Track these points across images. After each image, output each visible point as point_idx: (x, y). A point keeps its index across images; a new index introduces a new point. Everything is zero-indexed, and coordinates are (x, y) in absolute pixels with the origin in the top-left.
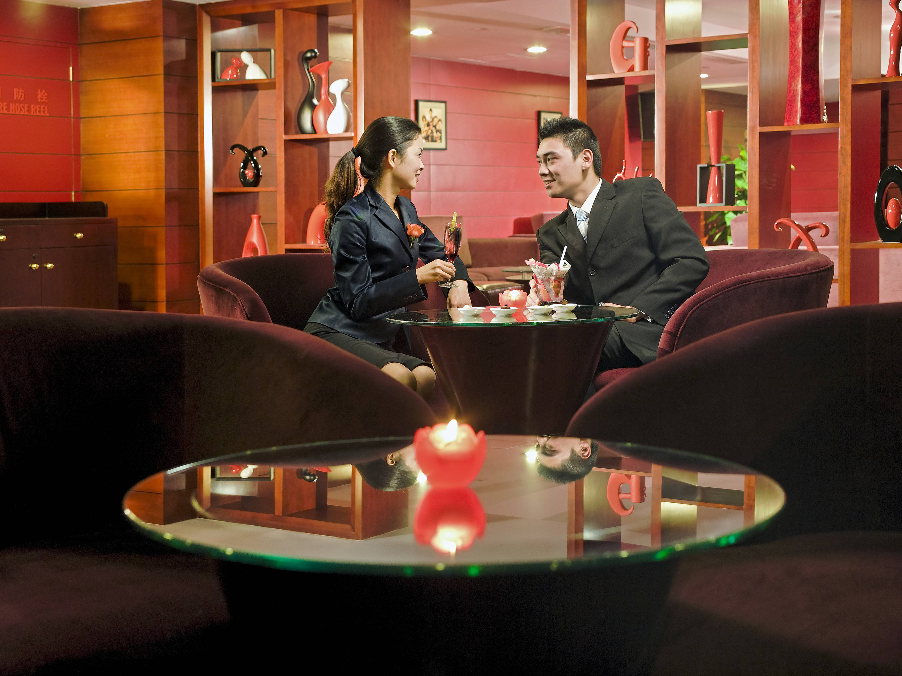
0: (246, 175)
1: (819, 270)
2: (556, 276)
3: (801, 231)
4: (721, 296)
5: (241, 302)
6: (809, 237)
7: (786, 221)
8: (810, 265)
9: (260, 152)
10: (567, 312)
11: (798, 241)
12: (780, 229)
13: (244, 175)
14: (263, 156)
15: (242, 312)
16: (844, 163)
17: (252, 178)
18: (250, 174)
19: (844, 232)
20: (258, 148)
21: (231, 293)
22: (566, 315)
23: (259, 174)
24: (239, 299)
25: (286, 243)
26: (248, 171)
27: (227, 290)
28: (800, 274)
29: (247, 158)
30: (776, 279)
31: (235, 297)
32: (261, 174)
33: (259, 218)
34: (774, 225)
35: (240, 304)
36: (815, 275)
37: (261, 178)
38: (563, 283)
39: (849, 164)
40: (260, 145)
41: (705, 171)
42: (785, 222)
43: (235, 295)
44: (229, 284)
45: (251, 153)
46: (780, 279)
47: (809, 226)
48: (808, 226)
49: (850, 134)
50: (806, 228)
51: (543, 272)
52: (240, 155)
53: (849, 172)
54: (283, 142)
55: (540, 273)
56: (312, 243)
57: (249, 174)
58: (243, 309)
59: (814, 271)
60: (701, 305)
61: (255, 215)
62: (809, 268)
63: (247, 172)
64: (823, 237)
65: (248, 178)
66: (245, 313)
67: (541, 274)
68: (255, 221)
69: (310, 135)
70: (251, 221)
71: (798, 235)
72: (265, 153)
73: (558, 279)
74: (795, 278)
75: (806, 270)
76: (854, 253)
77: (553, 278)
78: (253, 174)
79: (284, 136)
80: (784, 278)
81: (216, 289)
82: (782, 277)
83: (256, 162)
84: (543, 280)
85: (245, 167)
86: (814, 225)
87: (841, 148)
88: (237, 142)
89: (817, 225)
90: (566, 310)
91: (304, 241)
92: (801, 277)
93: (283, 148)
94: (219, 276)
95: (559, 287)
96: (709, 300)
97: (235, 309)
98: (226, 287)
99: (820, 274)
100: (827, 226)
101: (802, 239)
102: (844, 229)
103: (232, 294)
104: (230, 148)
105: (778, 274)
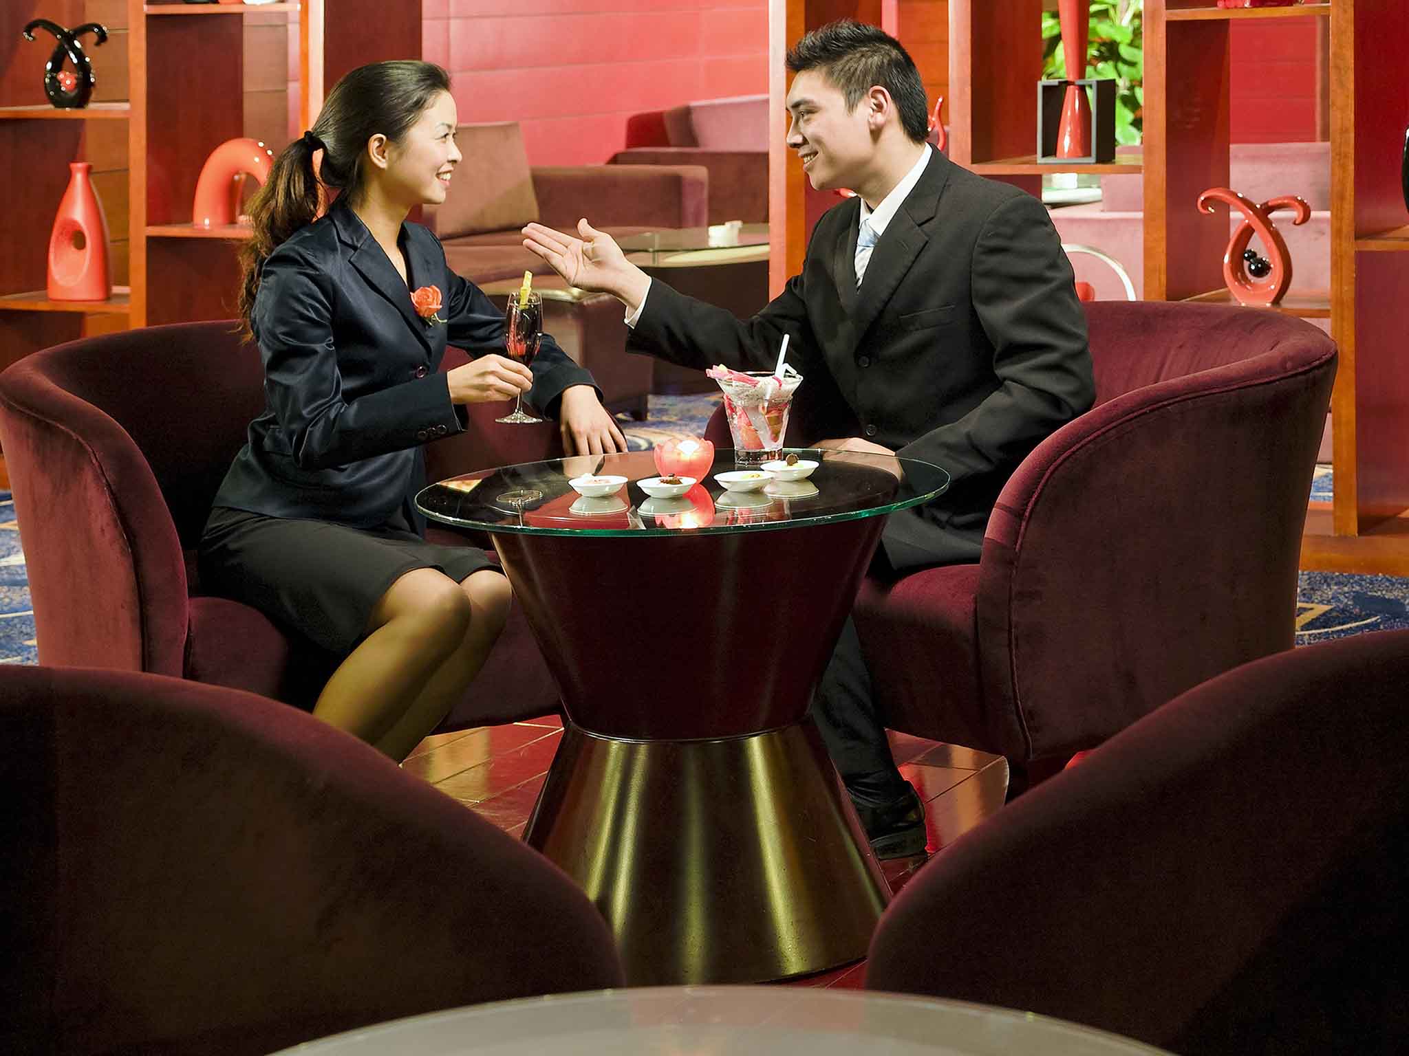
0: (60, 83)
1: (1311, 366)
2: (769, 401)
3: (1251, 213)
4: (1113, 432)
5: (96, 457)
6: (1267, 223)
7: (1221, 194)
8: (1291, 358)
9: (92, 37)
10: (798, 481)
11: (1247, 232)
12: (1210, 209)
13: (55, 83)
14: (98, 44)
15: (97, 478)
16: (1342, 84)
17: (75, 88)
18: (68, 82)
19: (1341, 219)
20: (88, 28)
21: (73, 434)
22: (795, 486)
23: (90, 78)
24: (90, 449)
25: (149, 224)
26: (65, 75)
27: (63, 428)
28: (1272, 379)
29: (61, 46)
30: (1223, 392)
31: (81, 445)
32: (92, 80)
33: (88, 171)
34: (1197, 201)
35: (94, 461)
36: (1300, 378)
37: (92, 88)
38: (786, 413)
39: (1352, 86)
40: (88, 22)
41: (1055, 94)
42: (1221, 197)
43: (80, 439)
44: (68, 414)
45: (69, 38)
46: (1232, 390)
47: (1270, 204)
48: (1267, 203)
49: (1352, 28)
50: (1263, 207)
51: (747, 393)
52: (50, 42)
53: (1351, 102)
54: (143, 19)
55: (739, 394)
56: (207, 222)
57: (67, 80)
58: (99, 471)
59: (1300, 370)
60: (1074, 453)
61: (80, 165)
62: (1289, 365)
63: (61, 76)
64: (1298, 224)
65: (63, 89)
66: (104, 481)
67: (741, 396)
68: (79, 178)
69: (204, 5)
70: (68, 178)
71: (1247, 221)
72: (102, 37)
73: (774, 406)
74: (1261, 388)
75: (1285, 368)
76: (1361, 257)
77: (766, 405)
78: (75, 81)
79: (145, 7)
80: (1239, 388)
81: (38, 423)
82: (1236, 387)
83: (80, 55)
84: (745, 409)
85: (57, 68)
86: (1280, 202)
87: (1334, 54)
88: (37, 16)
89: (1286, 201)
90: (796, 476)
91: (187, 217)
92: (1274, 384)
93: (143, 31)
94: (44, 394)
95: (779, 420)
96: (1090, 442)
97: (82, 469)
98: (61, 421)
99: (1311, 375)
100: (1305, 201)
101: (1254, 228)
102: (1341, 212)
103: (75, 438)
104: (24, 25)
105: (1227, 381)
